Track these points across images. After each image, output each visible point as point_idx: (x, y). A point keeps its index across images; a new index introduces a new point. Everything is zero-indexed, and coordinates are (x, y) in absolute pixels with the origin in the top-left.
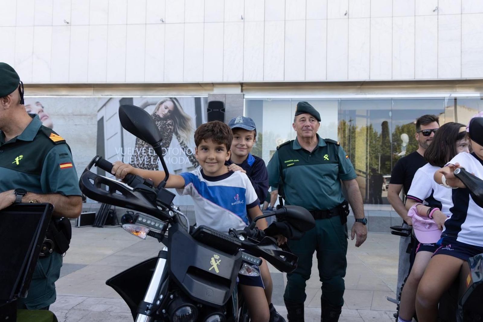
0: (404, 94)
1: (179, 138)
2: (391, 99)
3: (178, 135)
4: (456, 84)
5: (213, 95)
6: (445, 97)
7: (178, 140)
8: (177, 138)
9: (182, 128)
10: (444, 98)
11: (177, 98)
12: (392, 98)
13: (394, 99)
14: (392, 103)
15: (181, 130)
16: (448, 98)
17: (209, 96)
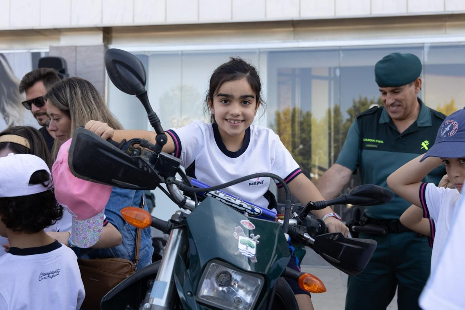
0: (360, 39)
1: (7, 118)
2: (338, 48)
3: (6, 114)
4: (446, 21)
5: (57, 48)
6: (424, 44)
7: (6, 121)
8: (5, 118)
9: (11, 102)
10: (422, 45)
11: (5, 55)
12: (340, 46)
13: (343, 48)
14: (339, 55)
15: (11, 104)
16: (429, 45)
17: (50, 50)
